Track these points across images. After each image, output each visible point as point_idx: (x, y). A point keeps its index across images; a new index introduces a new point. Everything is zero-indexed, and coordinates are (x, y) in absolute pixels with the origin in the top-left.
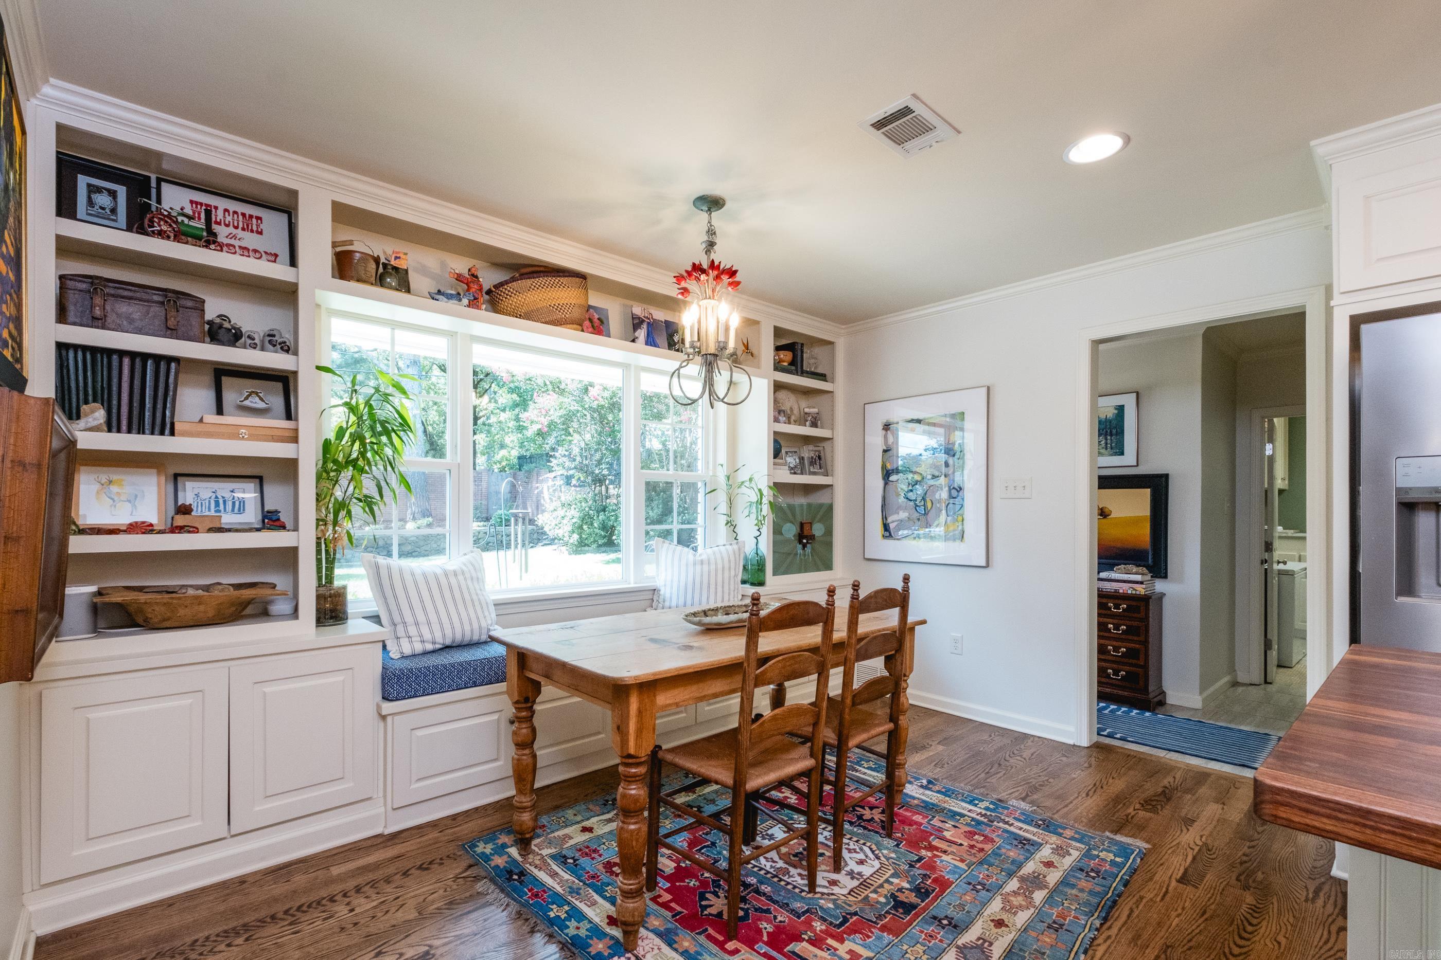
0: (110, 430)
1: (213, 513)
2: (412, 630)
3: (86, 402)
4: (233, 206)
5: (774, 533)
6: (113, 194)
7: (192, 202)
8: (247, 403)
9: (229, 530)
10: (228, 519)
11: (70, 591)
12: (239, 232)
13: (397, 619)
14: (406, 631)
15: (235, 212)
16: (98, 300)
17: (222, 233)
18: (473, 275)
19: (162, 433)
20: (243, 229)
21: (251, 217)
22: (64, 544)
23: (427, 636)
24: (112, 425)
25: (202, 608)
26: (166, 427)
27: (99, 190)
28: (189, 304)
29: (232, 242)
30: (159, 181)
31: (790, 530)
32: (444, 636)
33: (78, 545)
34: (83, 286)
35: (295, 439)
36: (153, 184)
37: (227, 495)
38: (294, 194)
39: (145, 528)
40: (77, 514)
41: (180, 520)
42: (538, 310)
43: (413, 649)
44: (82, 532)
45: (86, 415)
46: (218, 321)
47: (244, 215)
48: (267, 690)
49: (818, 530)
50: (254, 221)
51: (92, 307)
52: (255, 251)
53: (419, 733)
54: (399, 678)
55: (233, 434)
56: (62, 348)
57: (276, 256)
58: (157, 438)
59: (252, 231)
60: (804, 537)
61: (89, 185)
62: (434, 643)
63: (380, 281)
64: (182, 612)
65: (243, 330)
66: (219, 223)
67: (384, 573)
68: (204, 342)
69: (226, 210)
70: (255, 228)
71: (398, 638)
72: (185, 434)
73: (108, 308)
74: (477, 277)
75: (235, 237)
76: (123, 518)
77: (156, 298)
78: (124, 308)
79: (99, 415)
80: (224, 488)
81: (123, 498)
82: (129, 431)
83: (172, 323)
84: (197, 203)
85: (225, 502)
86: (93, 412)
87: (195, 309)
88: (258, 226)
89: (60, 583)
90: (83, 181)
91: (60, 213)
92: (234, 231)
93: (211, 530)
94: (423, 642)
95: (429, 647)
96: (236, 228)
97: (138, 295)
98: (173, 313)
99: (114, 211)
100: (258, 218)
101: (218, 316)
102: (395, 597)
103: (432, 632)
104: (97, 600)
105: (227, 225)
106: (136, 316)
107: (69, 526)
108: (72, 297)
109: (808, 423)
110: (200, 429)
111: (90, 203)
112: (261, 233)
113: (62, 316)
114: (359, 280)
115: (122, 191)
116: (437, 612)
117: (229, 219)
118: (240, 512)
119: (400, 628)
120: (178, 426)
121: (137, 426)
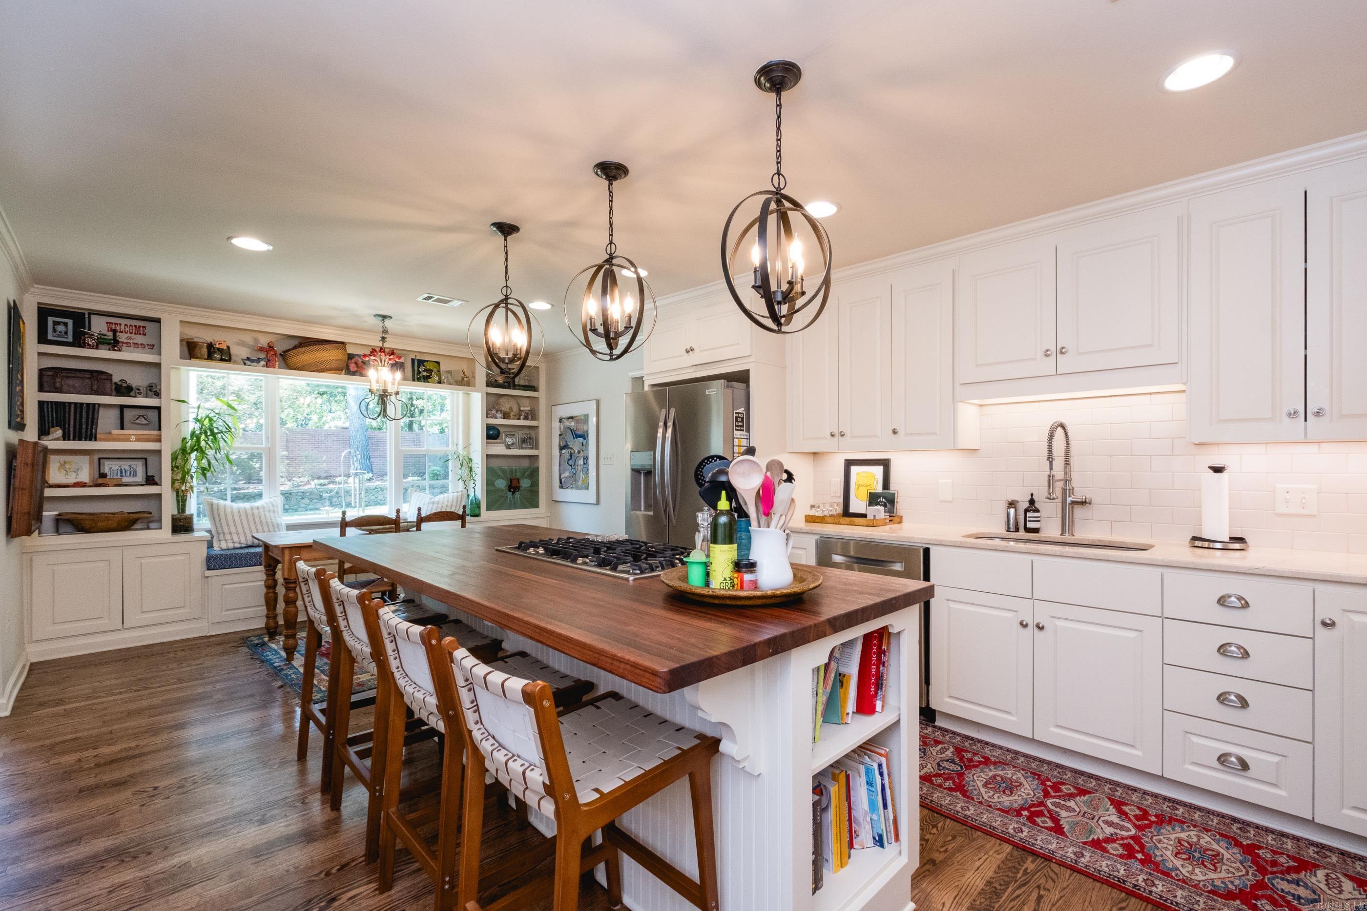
0: (64, 440)
1: (119, 477)
2: (228, 537)
3: (53, 427)
4: (129, 322)
5: (487, 485)
6: (66, 324)
7: (107, 323)
8: (137, 421)
9: (126, 485)
10: (125, 480)
11: (44, 513)
12: (133, 336)
13: (220, 531)
14: (224, 537)
15: (131, 325)
16: (58, 380)
17: (122, 337)
18: (270, 347)
19: (91, 440)
20: (135, 334)
21: (140, 327)
22: (42, 492)
23: (236, 539)
24: (65, 437)
25: (110, 522)
26: (92, 437)
27: (58, 323)
28: (104, 377)
29: (129, 341)
30: (90, 314)
31: (501, 484)
32: (246, 540)
33: (48, 492)
34: (51, 373)
35: (159, 440)
36: (87, 316)
37: (127, 468)
38: (160, 319)
39: (83, 485)
40: (49, 478)
41: (100, 481)
42: (309, 364)
43: (227, 546)
44: (51, 486)
45: (53, 433)
46: (120, 383)
47: (135, 326)
48: (143, 561)
49: (525, 483)
50: (141, 329)
51: (55, 383)
52: (141, 344)
53: (226, 587)
54: (215, 559)
55: (127, 439)
56: (41, 404)
57: (153, 345)
58: (88, 442)
59: (140, 334)
60: (513, 486)
61: (54, 321)
62: (240, 543)
63: (210, 357)
64: (99, 524)
65: (133, 386)
66: (121, 332)
67: (215, 507)
68: (112, 395)
69: (126, 325)
70: (142, 332)
71: (220, 541)
72: (101, 440)
73: (63, 383)
74: (272, 347)
75: (130, 338)
76: (72, 479)
77: (87, 376)
78: (71, 382)
79: (59, 433)
80: (125, 465)
81: (72, 470)
82: (74, 440)
83: (95, 387)
84: (110, 323)
85: (126, 472)
86: (56, 431)
87: (107, 379)
88: (143, 331)
89: (40, 510)
90: (50, 320)
91: (40, 342)
92: (131, 335)
93: (116, 485)
94: (234, 543)
95: (238, 545)
96: (131, 333)
97: (78, 375)
98: (96, 382)
99: (66, 333)
100: (144, 327)
101: (121, 381)
102: (220, 520)
103: (239, 537)
104: (58, 517)
105: (126, 333)
106: (77, 385)
107: (45, 484)
108: (45, 379)
109: (522, 417)
110: (110, 437)
111: (54, 330)
112: (145, 335)
113: (41, 389)
114: (197, 358)
115: (70, 322)
116: (243, 528)
117: (127, 329)
118: (134, 476)
119: (221, 536)
120: (98, 436)
121: (79, 437)
